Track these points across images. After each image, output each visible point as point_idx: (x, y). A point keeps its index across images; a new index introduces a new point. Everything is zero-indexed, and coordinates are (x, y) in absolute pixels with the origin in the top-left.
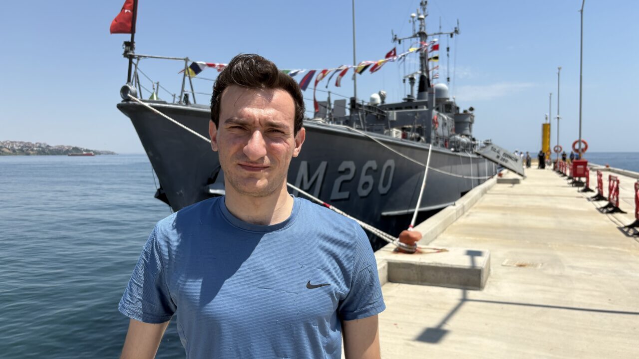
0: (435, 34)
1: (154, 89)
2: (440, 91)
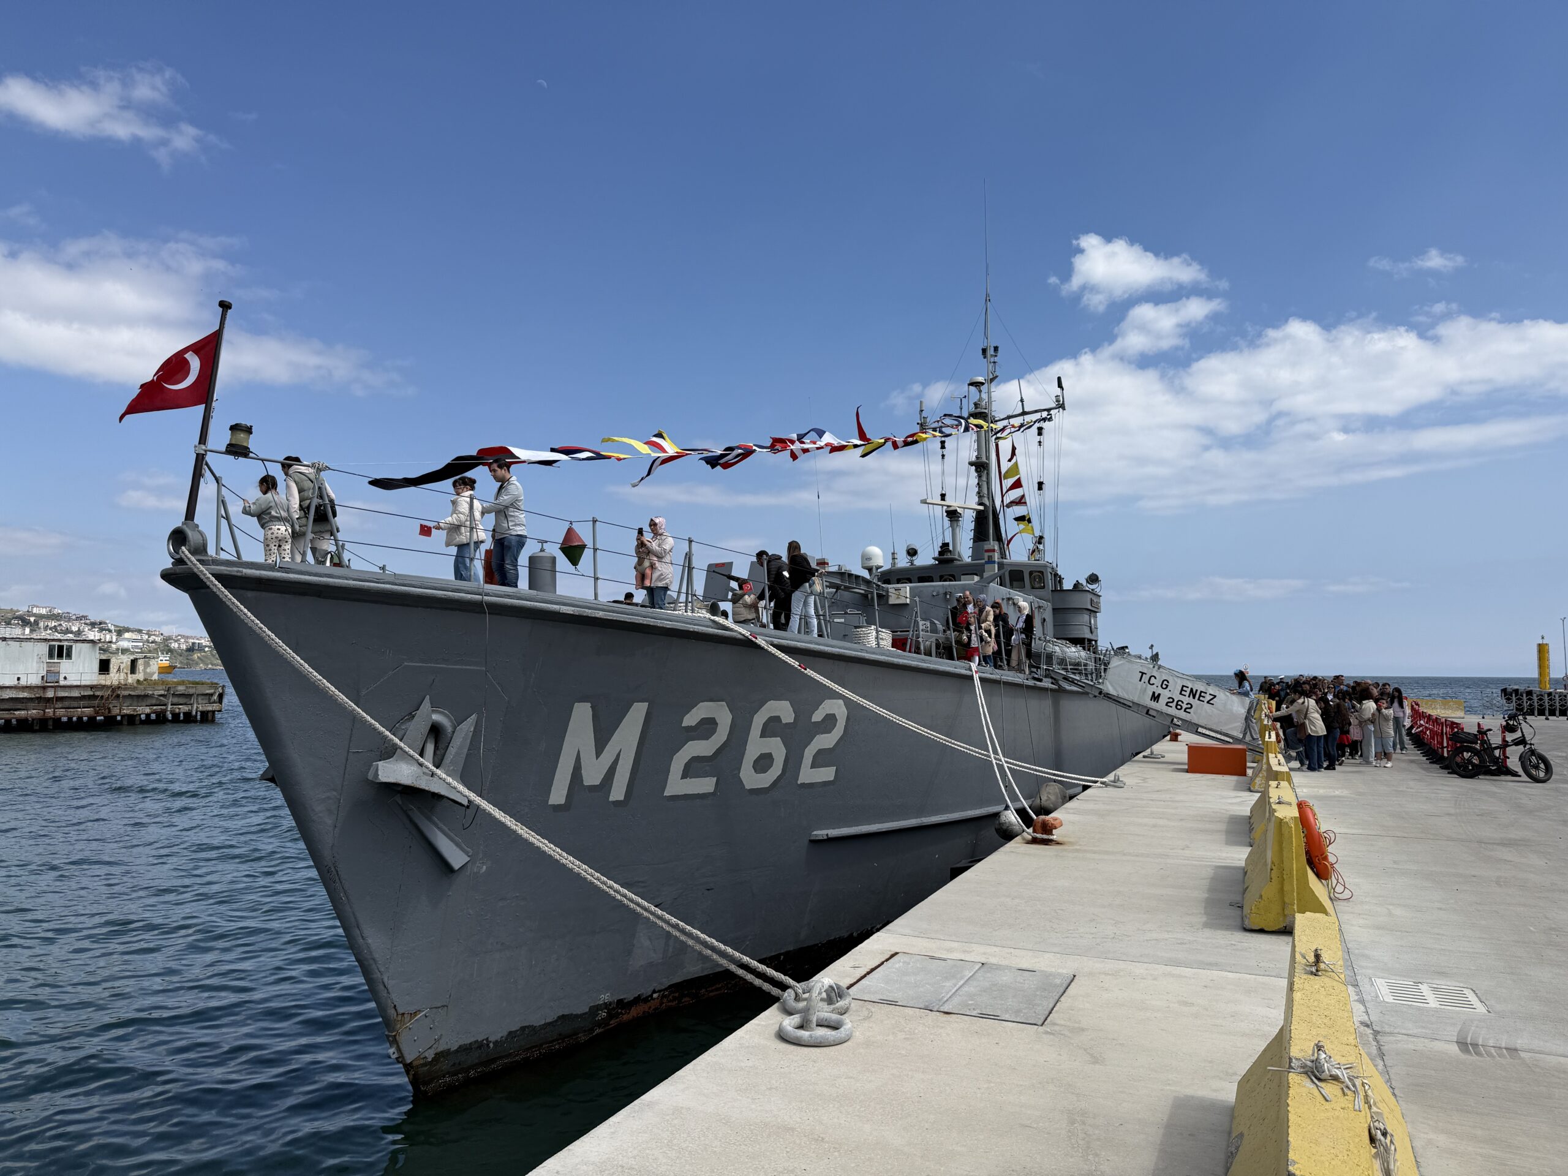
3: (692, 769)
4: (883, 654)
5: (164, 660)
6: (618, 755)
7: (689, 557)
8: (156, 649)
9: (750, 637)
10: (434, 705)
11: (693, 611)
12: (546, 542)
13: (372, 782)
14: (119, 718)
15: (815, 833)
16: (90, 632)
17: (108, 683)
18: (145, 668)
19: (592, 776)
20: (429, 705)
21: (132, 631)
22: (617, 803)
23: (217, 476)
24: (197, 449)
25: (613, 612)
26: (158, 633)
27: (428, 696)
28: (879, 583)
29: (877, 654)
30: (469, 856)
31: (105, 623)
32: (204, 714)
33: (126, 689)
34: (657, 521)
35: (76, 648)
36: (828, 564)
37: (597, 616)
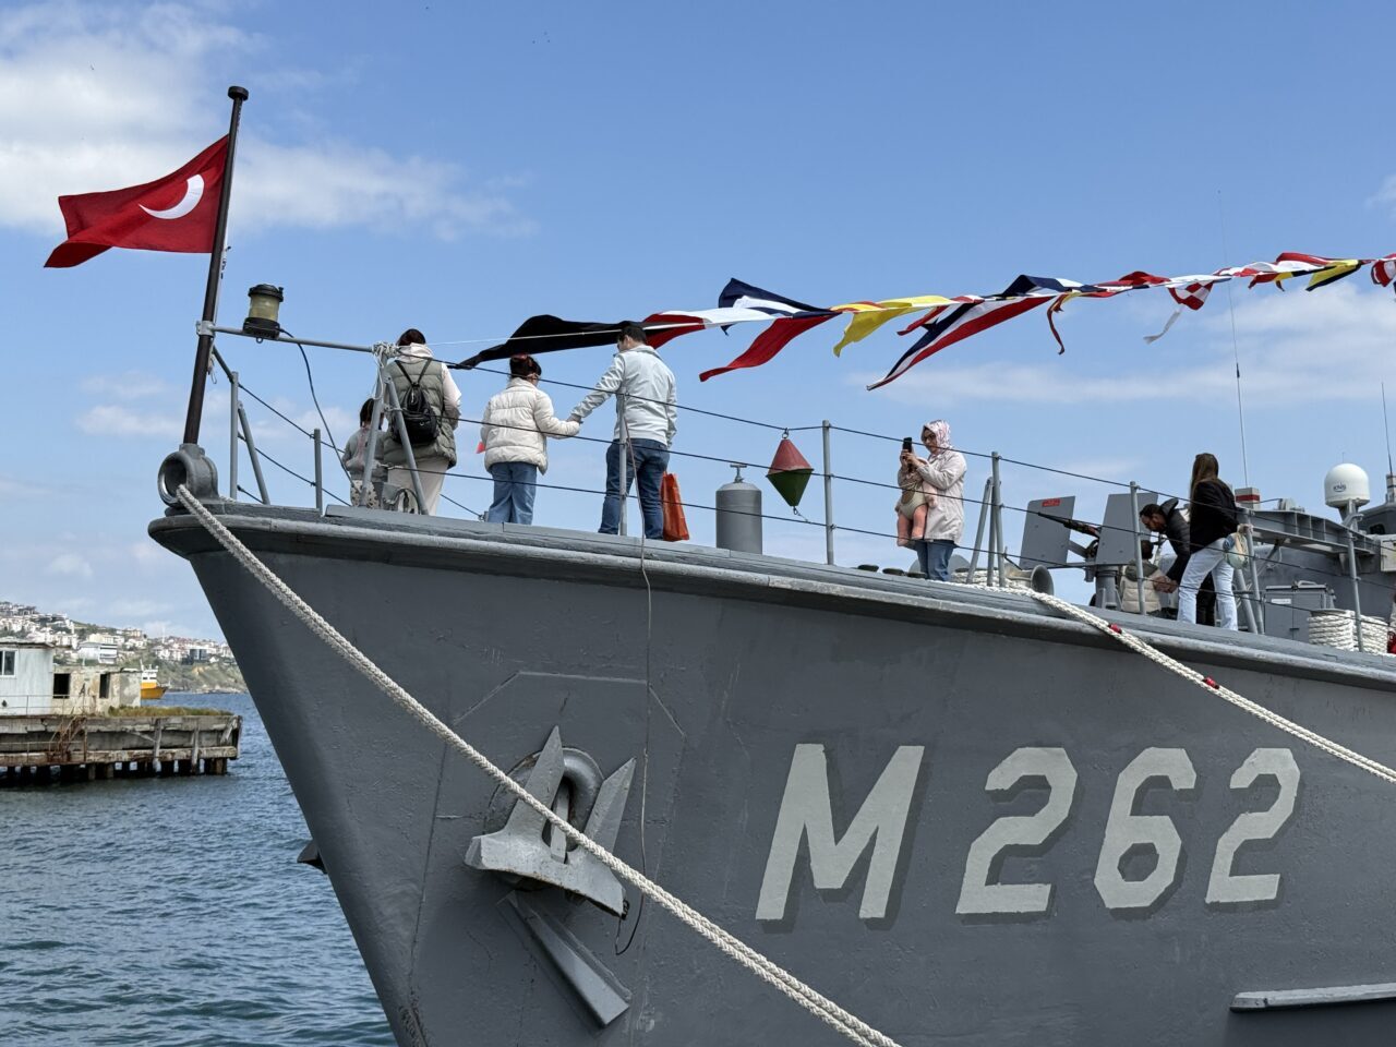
3: (1005, 867)
4: (1370, 665)
5: (148, 678)
6: (873, 838)
7: (993, 487)
8: (137, 661)
9: (1108, 630)
10: (568, 743)
11: (1001, 583)
12: (745, 465)
13: (471, 868)
14: (83, 766)
15: (1242, 995)
16: (39, 633)
17: (67, 712)
18: (122, 689)
19: (830, 873)
20: (559, 741)
21: (102, 632)
22: (873, 923)
23: (231, 370)
24: (200, 327)
25: (860, 585)
26: (139, 634)
27: (557, 728)
28: (1361, 533)
29: (1357, 664)
30: (627, 1002)
31: (62, 619)
32: (210, 763)
33: (93, 722)
34: (935, 429)
35: (21, 656)
36: (1257, 498)
37: (833, 592)
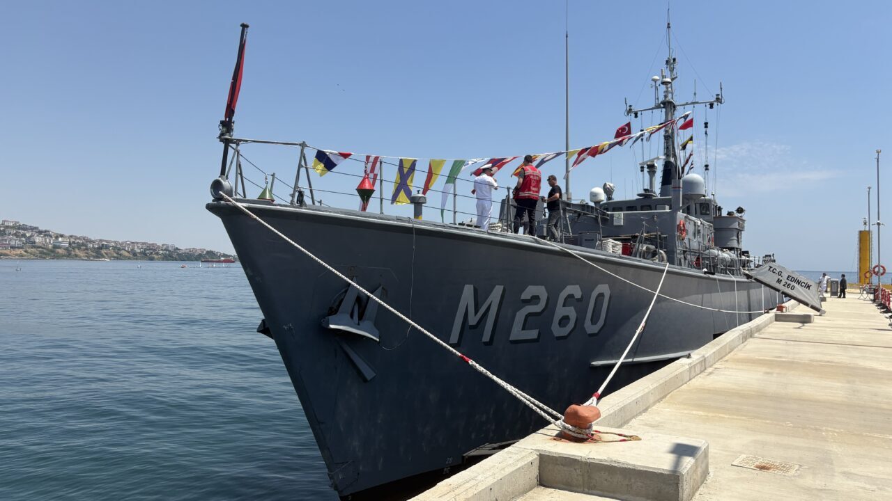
0: (687, 104)
1: (267, 183)
2: (691, 184)
